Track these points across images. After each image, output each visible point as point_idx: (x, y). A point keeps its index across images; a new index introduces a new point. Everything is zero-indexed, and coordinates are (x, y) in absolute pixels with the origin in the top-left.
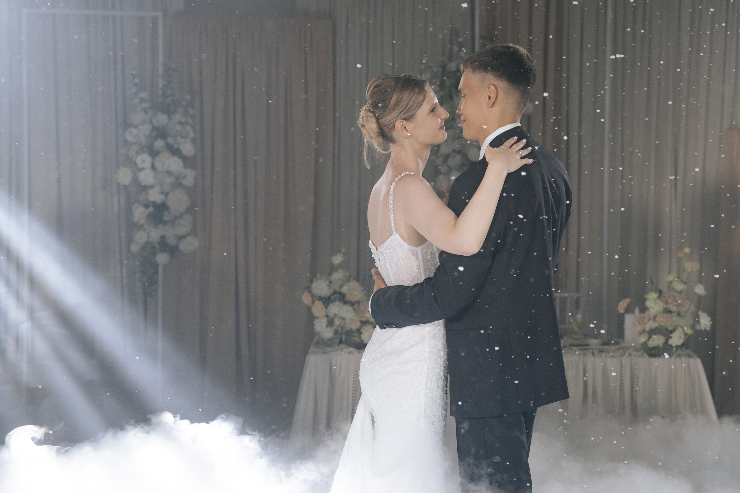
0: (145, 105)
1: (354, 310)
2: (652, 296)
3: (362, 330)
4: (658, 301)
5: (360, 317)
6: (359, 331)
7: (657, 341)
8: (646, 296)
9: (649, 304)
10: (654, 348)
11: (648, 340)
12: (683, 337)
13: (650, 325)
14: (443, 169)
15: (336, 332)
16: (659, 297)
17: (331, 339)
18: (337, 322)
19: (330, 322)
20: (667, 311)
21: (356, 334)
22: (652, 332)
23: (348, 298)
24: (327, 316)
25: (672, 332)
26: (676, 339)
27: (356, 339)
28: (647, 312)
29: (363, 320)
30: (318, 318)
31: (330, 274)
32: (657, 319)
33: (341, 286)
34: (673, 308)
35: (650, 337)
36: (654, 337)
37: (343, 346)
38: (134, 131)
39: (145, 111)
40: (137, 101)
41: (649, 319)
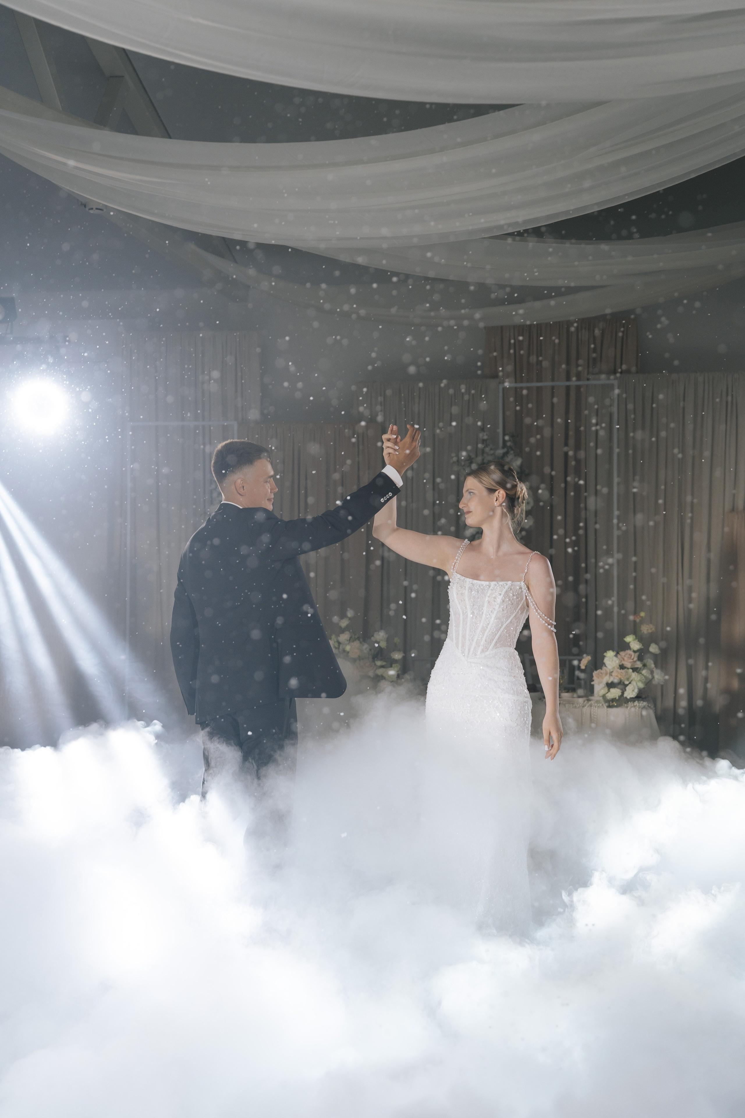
2: (610, 654)
4: (615, 658)
7: (615, 693)
8: (605, 654)
9: (606, 661)
10: (613, 700)
11: (608, 693)
12: (636, 690)
13: (607, 679)
16: (616, 656)
20: (622, 667)
22: (610, 685)
25: (627, 685)
26: (631, 692)
28: (604, 668)
32: (613, 674)
34: (629, 665)
35: (609, 691)
36: (612, 690)
41: (606, 674)
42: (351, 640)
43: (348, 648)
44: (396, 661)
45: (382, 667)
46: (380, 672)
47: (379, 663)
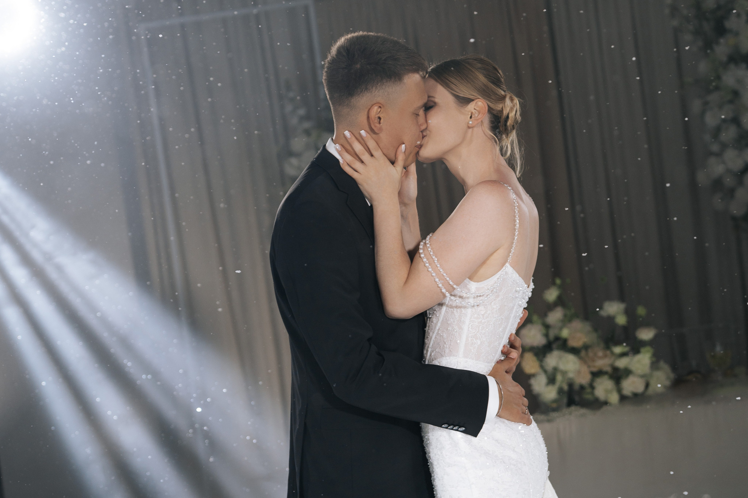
0: (307, 125)
1: (581, 358)
3: (595, 384)
5: (589, 367)
6: (592, 386)
14: (715, 148)
15: (560, 391)
17: (555, 401)
18: (559, 378)
19: (551, 380)
21: (589, 390)
23: (572, 343)
24: (545, 371)
27: (588, 397)
29: (595, 370)
30: (533, 375)
31: (545, 315)
33: (561, 329)
37: (573, 408)
38: (294, 161)
39: (307, 133)
40: (294, 121)
42: (567, 320)
43: (565, 333)
44: (643, 344)
45: (623, 355)
46: (622, 363)
47: (618, 350)
